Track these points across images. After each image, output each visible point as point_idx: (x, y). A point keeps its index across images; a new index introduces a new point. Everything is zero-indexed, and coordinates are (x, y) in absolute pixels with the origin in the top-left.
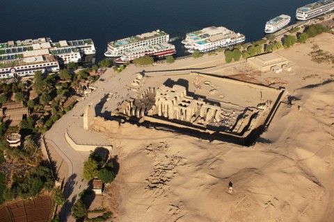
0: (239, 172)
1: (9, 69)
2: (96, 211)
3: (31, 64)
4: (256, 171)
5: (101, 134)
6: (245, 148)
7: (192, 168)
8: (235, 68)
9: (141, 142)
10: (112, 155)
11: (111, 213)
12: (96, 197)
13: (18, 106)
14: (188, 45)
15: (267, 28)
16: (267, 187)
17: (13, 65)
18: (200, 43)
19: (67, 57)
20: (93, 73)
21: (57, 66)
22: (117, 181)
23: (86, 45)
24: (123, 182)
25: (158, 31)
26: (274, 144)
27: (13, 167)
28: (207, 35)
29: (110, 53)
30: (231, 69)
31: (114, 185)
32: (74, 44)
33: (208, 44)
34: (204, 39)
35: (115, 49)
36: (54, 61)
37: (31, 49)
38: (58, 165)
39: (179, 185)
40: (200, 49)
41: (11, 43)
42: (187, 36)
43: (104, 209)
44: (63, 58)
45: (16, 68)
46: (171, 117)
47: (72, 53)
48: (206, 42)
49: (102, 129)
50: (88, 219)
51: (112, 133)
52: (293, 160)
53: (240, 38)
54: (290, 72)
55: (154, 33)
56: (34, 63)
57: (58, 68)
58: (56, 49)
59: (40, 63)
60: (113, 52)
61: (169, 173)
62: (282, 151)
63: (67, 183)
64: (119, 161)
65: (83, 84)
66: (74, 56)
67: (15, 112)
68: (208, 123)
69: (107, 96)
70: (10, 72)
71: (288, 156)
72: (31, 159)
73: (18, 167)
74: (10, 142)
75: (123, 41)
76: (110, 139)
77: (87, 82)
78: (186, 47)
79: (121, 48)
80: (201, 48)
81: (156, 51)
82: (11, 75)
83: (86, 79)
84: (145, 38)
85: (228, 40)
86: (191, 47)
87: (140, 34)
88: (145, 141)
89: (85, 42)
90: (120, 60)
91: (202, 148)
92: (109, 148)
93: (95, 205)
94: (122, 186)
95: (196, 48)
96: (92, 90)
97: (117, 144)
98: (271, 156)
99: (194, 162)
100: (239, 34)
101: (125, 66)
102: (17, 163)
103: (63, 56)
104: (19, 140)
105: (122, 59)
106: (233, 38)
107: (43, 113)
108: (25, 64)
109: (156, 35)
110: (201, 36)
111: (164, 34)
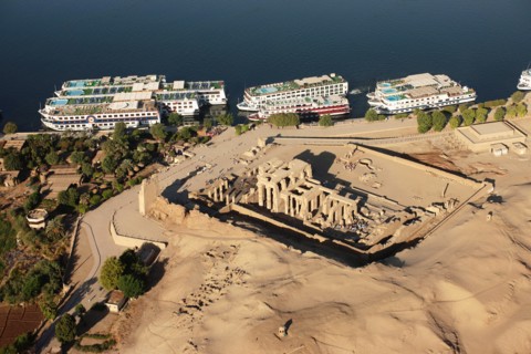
0: (316, 307)
1: (86, 116)
2: (97, 336)
3: (119, 111)
4: (345, 309)
5: (161, 223)
6: (348, 270)
7: (251, 289)
8: (430, 142)
9: (206, 242)
10: (161, 257)
11: (114, 342)
12: (108, 316)
13: (71, 170)
14: (376, 100)
15: (522, 81)
16: (352, 337)
17: (91, 112)
18: (391, 99)
19: (177, 106)
20: (202, 133)
21: (156, 118)
22: (149, 297)
23: (212, 89)
24: (155, 299)
25: (333, 75)
26: (405, 269)
27: (22, 256)
28: (410, 87)
29: (246, 105)
30: (421, 143)
31: (141, 302)
32: (195, 87)
33: (405, 100)
34: (401, 93)
35: (254, 98)
36: (152, 110)
37: (130, 90)
38: (79, 262)
39: (217, 314)
40: (390, 108)
41: (106, 79)
42: (379, 87)
43: (109, 335)
44: (172, 106)
45: (96, 116)
46: (276, 209)
47: (186, 99)
48: (403, 97)
49: (163, 216)
50: (79, 345)
51: (174, 224)
52: (423, 299)
53: (466, 95)
54: (520, 157)
55: (325, 77)
56: (124, 111)
57: (159, 121)
58: (165, 92)
59: (132, 111)
60: (251, 104)
61: (215, 294)
62: (412, 283)
63: (78, 290)
64: (167, 267)
65: (178, 148)
66: (188, 105)
67: (62, 179)
68: (328, 225)
69: (200, 169)
70: (87, 121)
71: (418, 292)
72: (50, 249)
73: (27, 258)
74: (30, 220)
75: (271, 88)
76: (169, 234)
77: (186, 144)
78: (370, 103)
79: (264, 98)
80: (392, 106)
81: (315, 105)
82: (89, 126)
83: (186, 141)
84: (306, 85)
85: (444, 97)
86: (379, 104)
87: (301, 79)
88: (211, 241)
89: (212, 85)
90: (257, 116)
91: (282, 260)
92: (162, 246)
93: (101, 327)
94: (151, 304)
95: (385, 106)
96: (187, 157)
97: (175, 240)
98: (385, 288)
99: (257, 282)
100: (466, 89)
101: (254, 126)
102: (29, 252)
103: (171, 104)
104: (42, 219)
105: (260, 115)
106: (454, 95)
107: (100, 184)
108: (111, 111)
109: (324, 82)
110: (398, 88)
111: (340, 81)
